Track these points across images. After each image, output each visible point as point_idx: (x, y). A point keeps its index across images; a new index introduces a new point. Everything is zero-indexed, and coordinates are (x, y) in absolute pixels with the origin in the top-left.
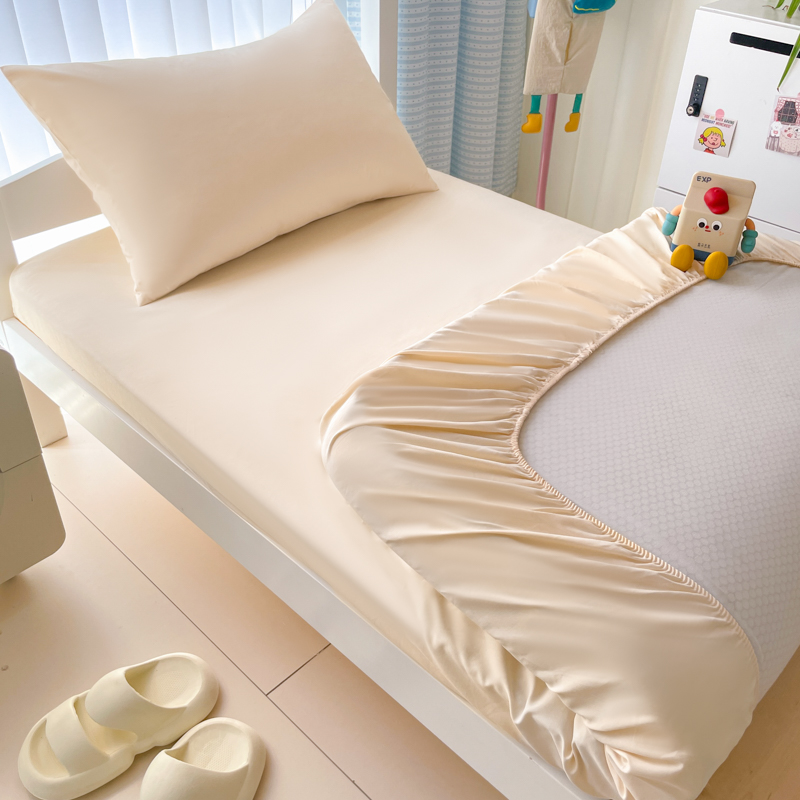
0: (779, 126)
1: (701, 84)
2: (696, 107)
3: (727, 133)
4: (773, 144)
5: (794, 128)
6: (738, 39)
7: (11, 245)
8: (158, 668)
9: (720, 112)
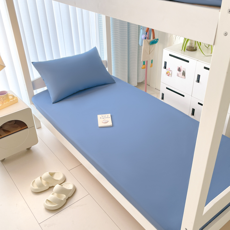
0: (178, 72)
1: (166, 63)
2: (165, 68)
3: (171, 72)
4: (178, 75)
5: (181, 72)
6: (170, 55)
7: (33, 91)
8: (55, 174)
9: (169, 68)
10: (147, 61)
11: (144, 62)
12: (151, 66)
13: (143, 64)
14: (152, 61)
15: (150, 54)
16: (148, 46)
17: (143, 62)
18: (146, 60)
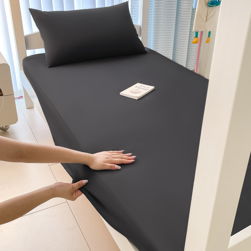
10: (202, 32)
11: (197, 33)
12: (208, 41)
13: (195, 36)
14: (210, 33)
15: (206, 21)
16: (206, 8)
17: (195, 34)
18: (200, 30)
